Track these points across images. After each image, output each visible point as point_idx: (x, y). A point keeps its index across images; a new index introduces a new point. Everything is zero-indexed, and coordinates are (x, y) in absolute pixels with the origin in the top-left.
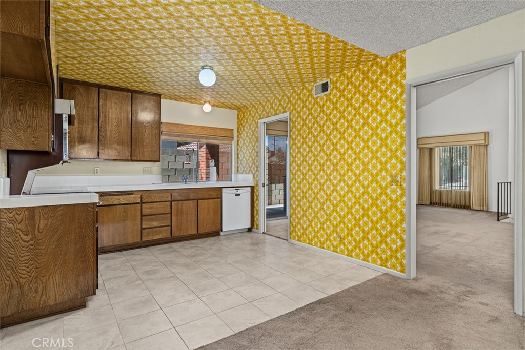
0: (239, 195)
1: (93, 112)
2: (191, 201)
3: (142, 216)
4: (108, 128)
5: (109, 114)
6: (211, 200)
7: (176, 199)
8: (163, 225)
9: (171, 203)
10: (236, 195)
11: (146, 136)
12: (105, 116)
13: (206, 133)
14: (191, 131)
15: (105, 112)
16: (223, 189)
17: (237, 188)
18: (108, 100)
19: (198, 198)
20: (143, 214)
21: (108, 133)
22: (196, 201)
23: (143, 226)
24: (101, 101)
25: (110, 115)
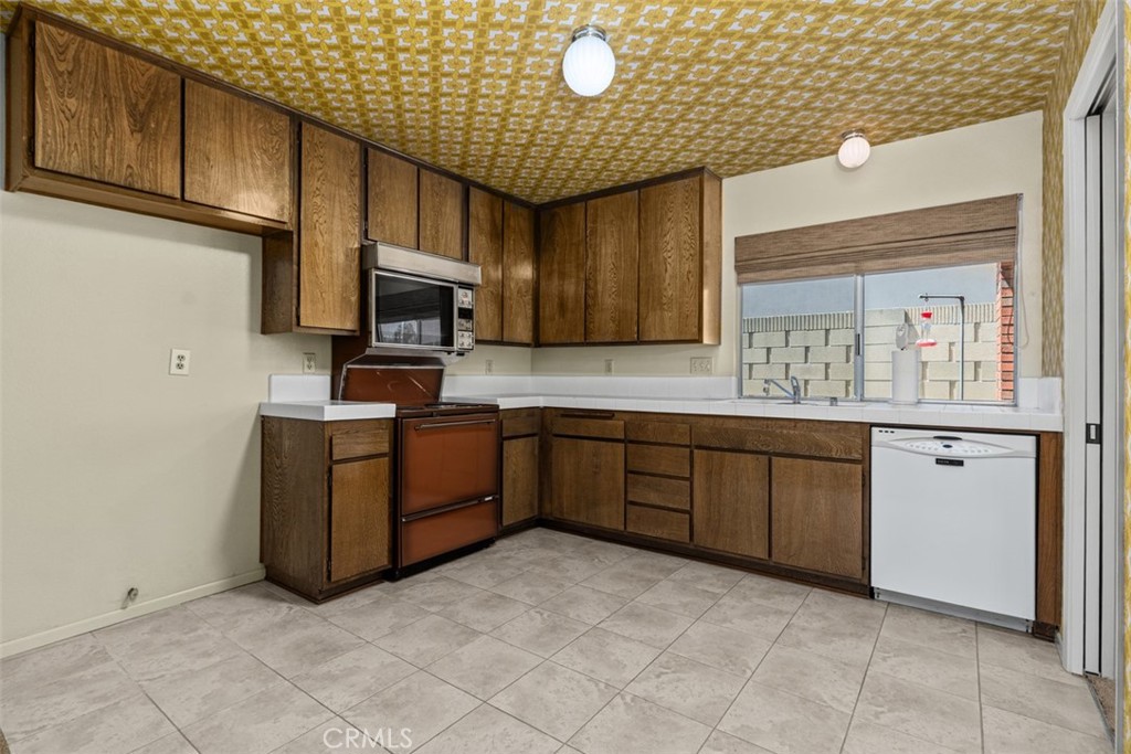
0: (960, 463)
1: (578, 253)
2: (749, 456)
3: (627, 471)
4: (600, 278)
5: (600, 250)
6: (821, 463)
7: (706, 444)
8: (671, 506)
9: (692, 452)
10: (940, 461)
11: (667, 282)
12: (594, 253)
13: (879, 236)
14: (821, 242)
15: (596, 247)
16: (875, 430)
17: (948, 432)
18: (599, 220)
19: (771, 449)
20: (630, 468)
21: (600, 287)
22: (764, 459)
23: (630, 498)
24: (589, 225)
25: (603, 251)
